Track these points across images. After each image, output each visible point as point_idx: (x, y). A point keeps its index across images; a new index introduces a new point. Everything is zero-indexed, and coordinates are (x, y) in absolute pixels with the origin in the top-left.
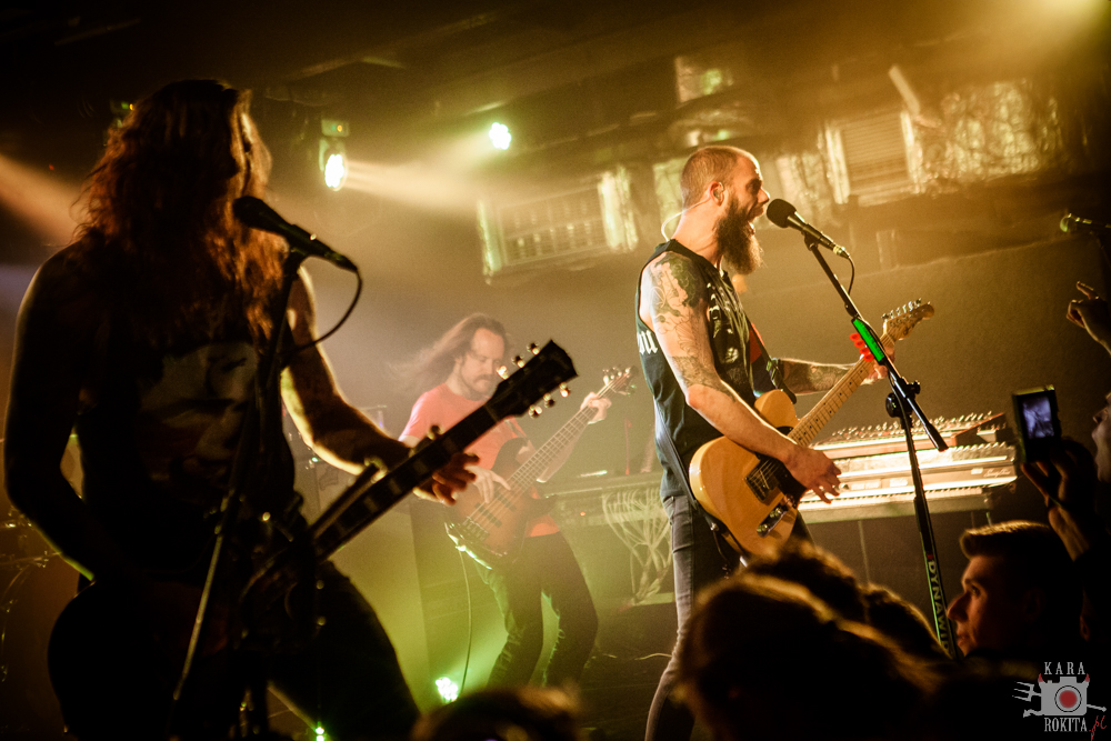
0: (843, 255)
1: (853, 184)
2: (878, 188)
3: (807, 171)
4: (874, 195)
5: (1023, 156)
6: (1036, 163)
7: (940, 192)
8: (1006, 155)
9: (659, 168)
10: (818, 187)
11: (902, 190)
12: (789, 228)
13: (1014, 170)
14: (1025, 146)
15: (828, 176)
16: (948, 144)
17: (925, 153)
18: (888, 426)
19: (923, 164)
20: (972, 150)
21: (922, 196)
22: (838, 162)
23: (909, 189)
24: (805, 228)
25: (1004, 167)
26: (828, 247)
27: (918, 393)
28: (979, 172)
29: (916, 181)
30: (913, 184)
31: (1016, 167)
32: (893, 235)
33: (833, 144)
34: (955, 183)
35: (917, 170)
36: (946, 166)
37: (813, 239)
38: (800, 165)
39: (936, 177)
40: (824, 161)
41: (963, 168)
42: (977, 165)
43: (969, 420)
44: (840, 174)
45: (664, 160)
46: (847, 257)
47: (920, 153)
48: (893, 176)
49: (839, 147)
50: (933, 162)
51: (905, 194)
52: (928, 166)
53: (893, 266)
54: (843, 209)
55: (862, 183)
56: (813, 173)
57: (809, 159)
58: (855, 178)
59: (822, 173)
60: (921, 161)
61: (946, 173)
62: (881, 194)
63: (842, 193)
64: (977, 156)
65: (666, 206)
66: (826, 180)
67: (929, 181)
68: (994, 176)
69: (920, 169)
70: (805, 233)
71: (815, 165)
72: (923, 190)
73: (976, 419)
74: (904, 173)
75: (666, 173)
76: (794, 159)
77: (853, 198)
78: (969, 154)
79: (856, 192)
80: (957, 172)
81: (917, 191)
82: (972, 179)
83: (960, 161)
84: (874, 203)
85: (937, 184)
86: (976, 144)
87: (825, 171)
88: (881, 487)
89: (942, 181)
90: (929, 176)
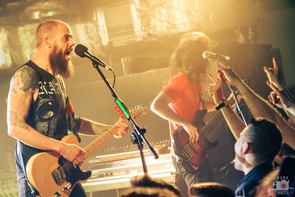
0: (110, 69)
1: (110, 37)
2: (121, 38)
3: (89, 31)
4: (120, 42)
5: (184, 24)
6: (190, 27)
7: (149, 40)
8: (177, 23)
9: (21, 29)
10: (94, 38)
11: (132, 39)
12: (85, 58)
13: (181, 31)
14: (185, 20)
15: (99, 32)
16: (152, 18)
17: (142, 22)
18: (129, 147)
19: (141, 28)
20: (162, 21)
21: (141, 42)
22: (103, 26)
23: (135, 39)
24: (92, 58)
25: (176, 29)
26: (103, 66)
27: (145, 132)
28: (166, 31)
29: (138, 35)
30: (136, 37)
31: (181, 29)
32: (129, 60)
33: (100, 18)
34: (155, 36)
35: (138, 30)
36: (151, 28)
37: (96, 63)
38: (86, 28)
39: (147, 33)
40: (97, 26)
41: (159, 29)
42: (165, 28)
43: (165, 143)
44: (104, 32)
45: (22, 25)
46: (112, 71)
47: (140, 23)
48: (127, 33)
49: (103, 20)
50: (145, 26)
51: (134, 41)
52: (143, 28)
53: (129, 74)
54: (106, 48)
55: (114, 36)
56: (92, 31)
57: (90, 25)
58: (111, 34)
59: (96, 31)
60: (140, 26)
61: (151, 32)
62: (123, 41)
63: (105, 41)
64: (164, 24)
65: (25, 47)
66: (98, 34)
67: (144, 35)
68: (171, 33)
69: (140, 29)
70: (92, 60)
71: (93, 27)
72: (142, 39)
73: (167, 142)
74: (133, 32)
75: (24, 31)
76: (83, 25)
77: (110, 43)
78: (161, 23)
79: (111, 40)
80: (156, 31)
81: (139, 40)
82: (163, 35)
83: (157, 26)
84: (120, 45)
85: (147, 37)
86: (164, 18)
87: (98, 30)
88: (126, 173)
89: (149, 35)
90: (144, 33)
